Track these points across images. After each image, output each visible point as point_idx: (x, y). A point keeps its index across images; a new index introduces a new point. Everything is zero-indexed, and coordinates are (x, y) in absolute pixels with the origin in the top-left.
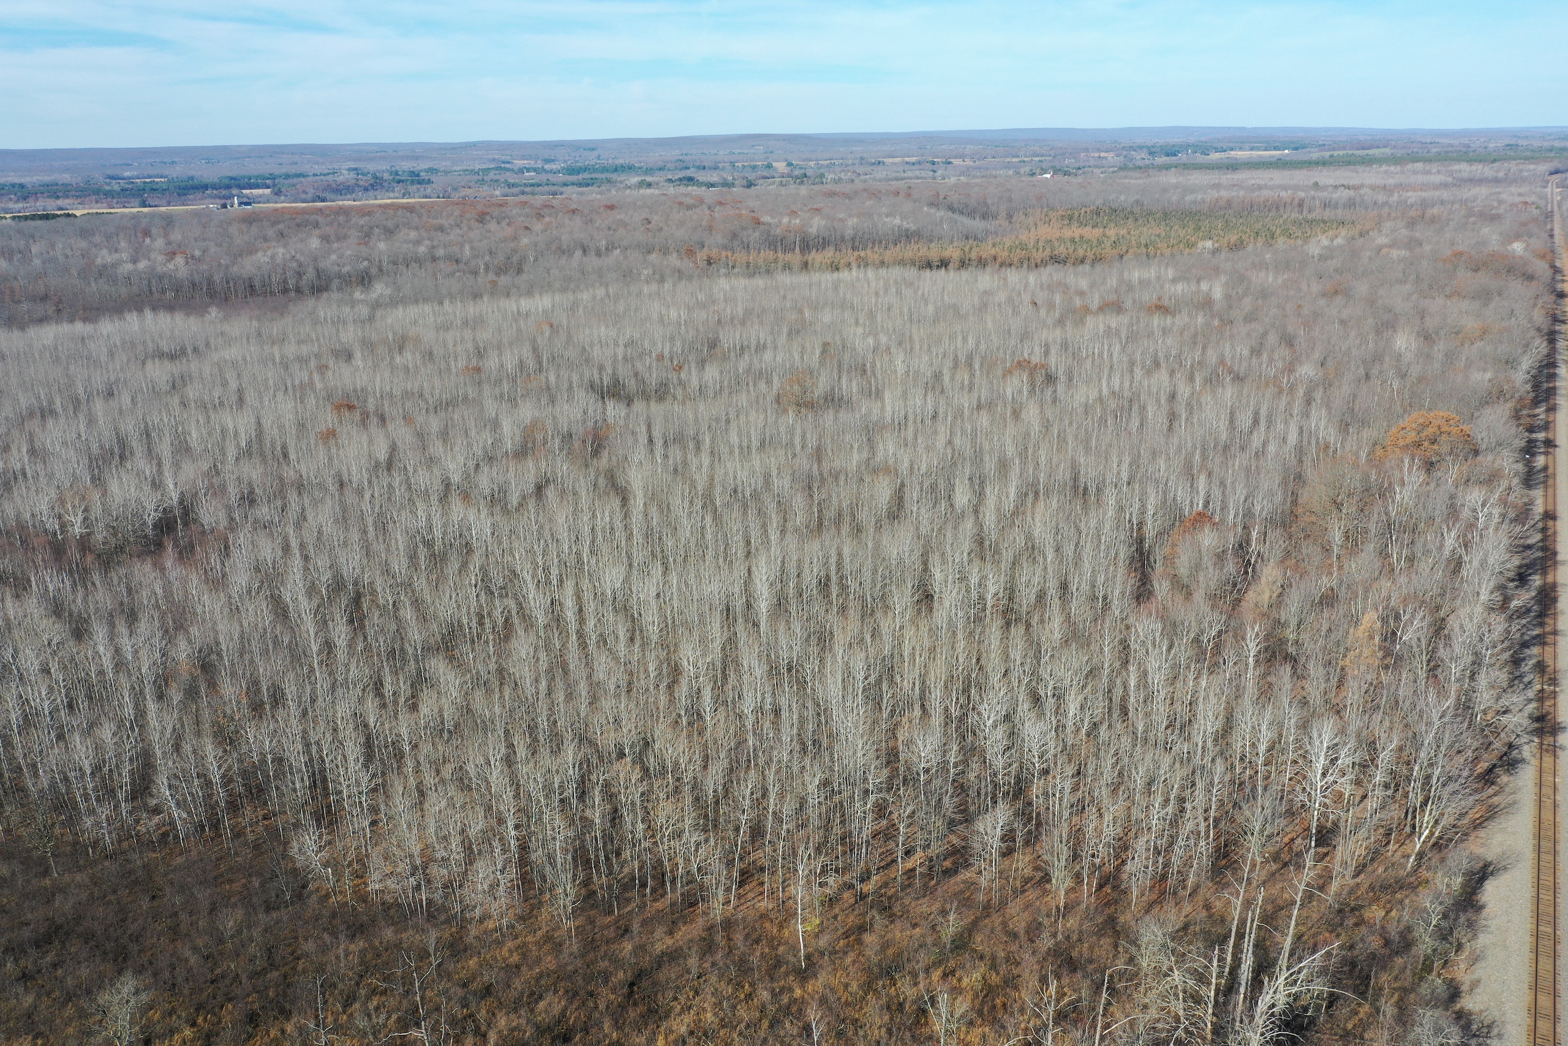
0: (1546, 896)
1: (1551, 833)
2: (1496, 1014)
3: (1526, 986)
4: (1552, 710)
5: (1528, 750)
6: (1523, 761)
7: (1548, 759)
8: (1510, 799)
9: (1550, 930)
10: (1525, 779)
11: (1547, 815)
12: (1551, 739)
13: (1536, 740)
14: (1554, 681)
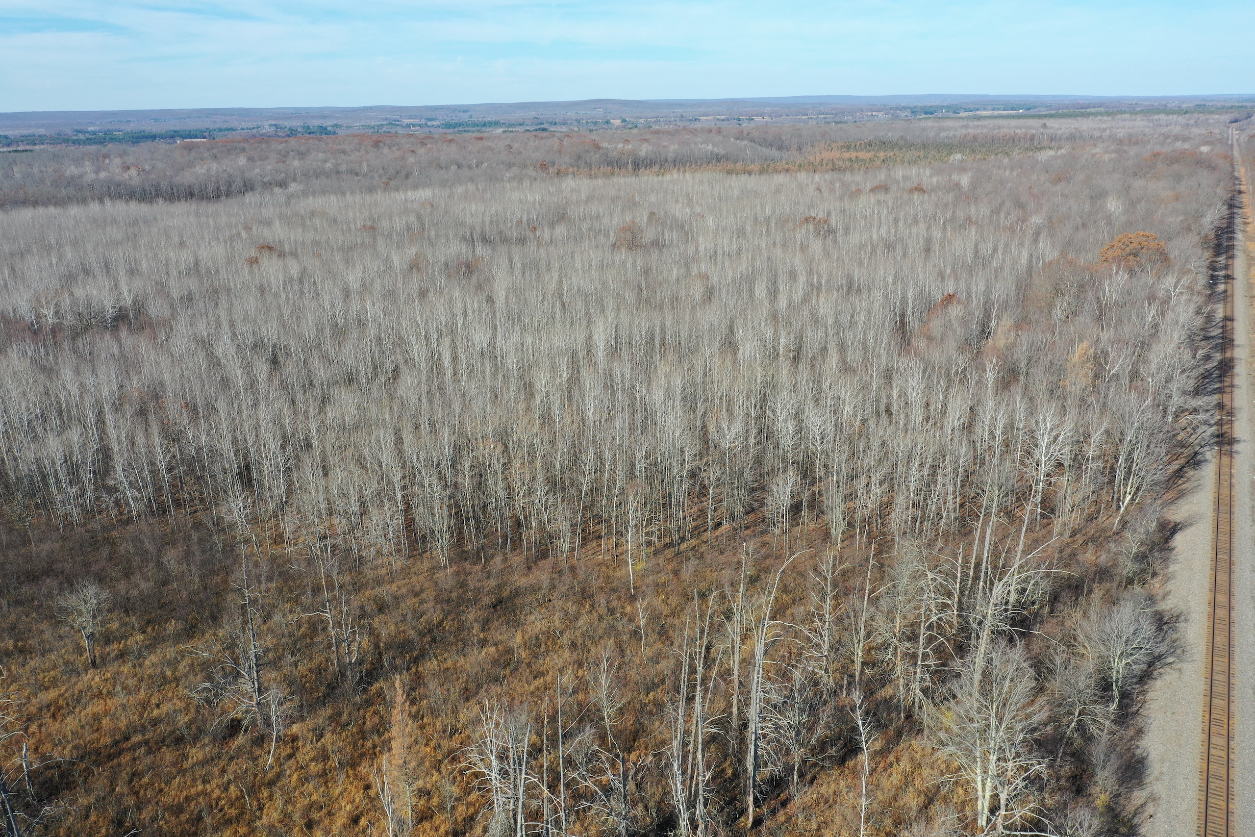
0: (1223, 538)
1: (1228, 502)
2: (1184, 608)
3: (1207, 590)
4: (1229, 431)
5: (1210, 454)
6: (1206, 461)
7: (1225, 460)
8: (1195, 484)
9: (1226, 557)
10: (1208, 473)
11: (1225, 491)
12: (1228, 448)
13: (1216, 448)
14: (1231, 413)
